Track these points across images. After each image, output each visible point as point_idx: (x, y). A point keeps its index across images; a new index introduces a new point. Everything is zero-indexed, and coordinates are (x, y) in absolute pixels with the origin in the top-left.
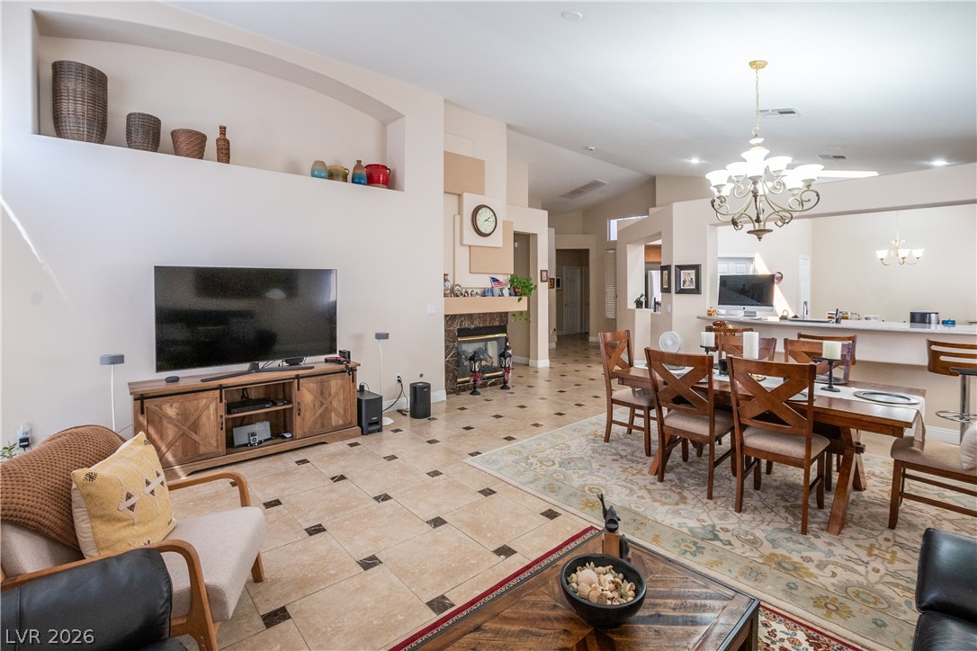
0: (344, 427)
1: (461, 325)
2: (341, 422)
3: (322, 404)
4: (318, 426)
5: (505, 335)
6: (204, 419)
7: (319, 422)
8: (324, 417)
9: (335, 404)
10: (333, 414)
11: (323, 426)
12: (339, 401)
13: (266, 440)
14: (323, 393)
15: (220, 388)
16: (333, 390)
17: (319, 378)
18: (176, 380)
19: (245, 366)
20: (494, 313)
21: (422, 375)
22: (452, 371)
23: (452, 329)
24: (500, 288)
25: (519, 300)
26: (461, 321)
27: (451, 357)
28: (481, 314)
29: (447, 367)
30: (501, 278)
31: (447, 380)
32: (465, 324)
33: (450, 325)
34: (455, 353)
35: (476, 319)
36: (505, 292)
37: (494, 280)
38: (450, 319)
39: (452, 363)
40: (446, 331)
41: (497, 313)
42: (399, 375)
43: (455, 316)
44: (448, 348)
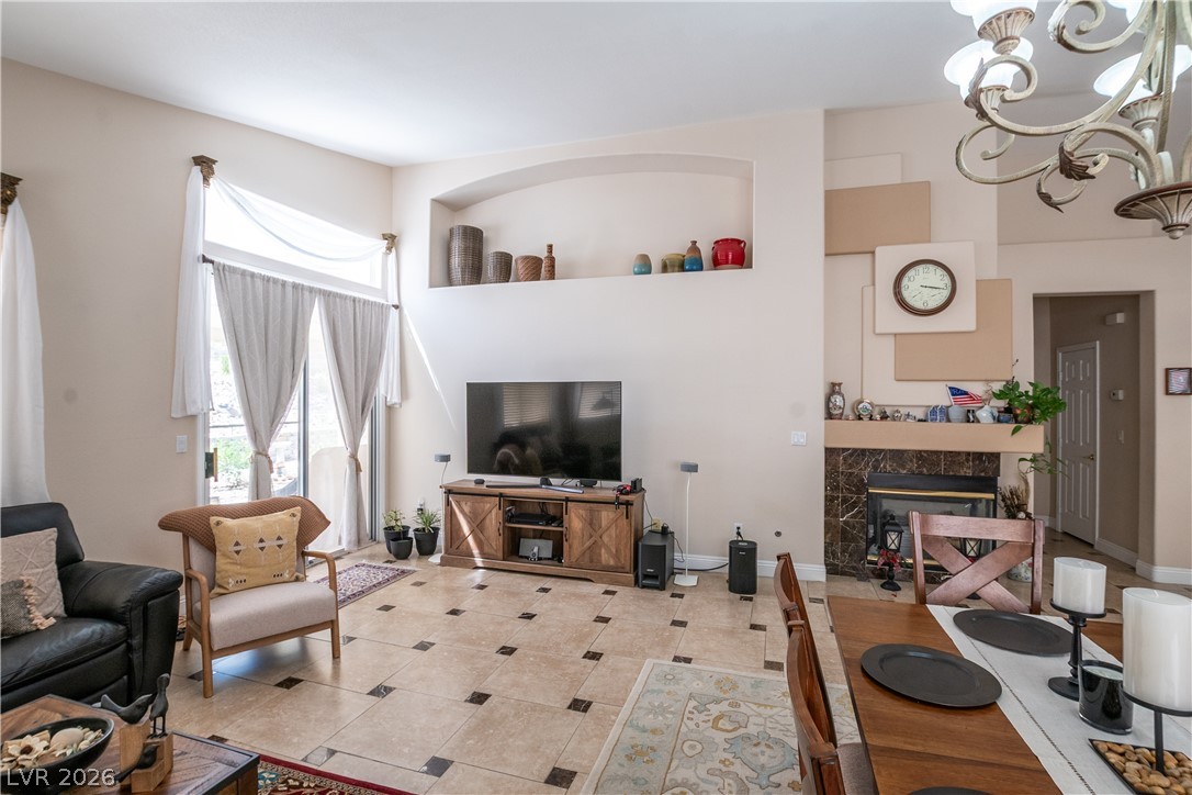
0: (615, 569)
1: (875, 468)
2: (612, 563)
3: (591, 536)
4: (587, 559)
5: (992, 496)
6: (487, 521)
7: (587, 555)
8: (593, 549)
9: (605, 539)
10: (603, 551)
11: (591, 561)
12: (610, 536)
13: (546, 559)
14: (592, 523)
15: (501, 495)
16: (604, 523)
17: (588, 505)
18: (482, 482)
19: (536, 480)
20: (959, 453)
21: (778, 534)
22: (854, 539)
23: (856, 471)
24: (972, 406)
25: (1015, 431)
26: (877, 460)
27: (852, 517)
28: (925, 451)
29: (844, 531)
30: (977, 389)
31: (843, 552)
32: (885, 467)
33: (851, 466)
34: (861, 512)
35: (911, 461)
36: (984, 414)
37: (955, 392)
38: (851, 455)
39: (854, 528)
40: (842, 473)
41: (968, 454)
42: (738, 525)
43: (863, 451)
44: (845, 500)
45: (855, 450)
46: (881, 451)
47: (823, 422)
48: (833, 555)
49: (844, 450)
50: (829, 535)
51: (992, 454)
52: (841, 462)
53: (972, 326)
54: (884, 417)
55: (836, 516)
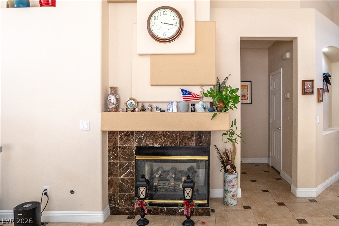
1: (139, 143)
5: (207, 158)
20: (187, 132)
21: (72, 192)
22: (127, 190)
23: (128, 145)
24: (194, 101)
25: (214, 116)
26: (140, 138)
27: (126, 176)
28: (168, 132)
29: (121, 185)
30: (196, 90)
31: (121, 199)
32: (145, 142)
33: (125, 142)
34: (131, 172)
35: (161, 138)
36: (199, 106)
37: (185, 93)
38: (125, 135)
39: (127, 183)
40: (120, 147)
41: (193, 132)
42: (45, 187)
43: (132, 133)
44: (121, 165)
45: (128, 132)
46: (143, 132)
47: (100, 113)
48: (115, 202)
49: (121, 132)
50: (112, 189)
51: (206, 132)
52: (119, 140)
53: (192, 51)
54: (143, 109)
55: (116, 176)
